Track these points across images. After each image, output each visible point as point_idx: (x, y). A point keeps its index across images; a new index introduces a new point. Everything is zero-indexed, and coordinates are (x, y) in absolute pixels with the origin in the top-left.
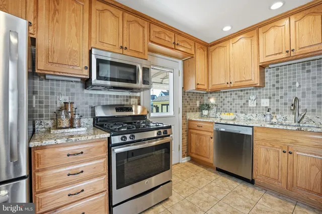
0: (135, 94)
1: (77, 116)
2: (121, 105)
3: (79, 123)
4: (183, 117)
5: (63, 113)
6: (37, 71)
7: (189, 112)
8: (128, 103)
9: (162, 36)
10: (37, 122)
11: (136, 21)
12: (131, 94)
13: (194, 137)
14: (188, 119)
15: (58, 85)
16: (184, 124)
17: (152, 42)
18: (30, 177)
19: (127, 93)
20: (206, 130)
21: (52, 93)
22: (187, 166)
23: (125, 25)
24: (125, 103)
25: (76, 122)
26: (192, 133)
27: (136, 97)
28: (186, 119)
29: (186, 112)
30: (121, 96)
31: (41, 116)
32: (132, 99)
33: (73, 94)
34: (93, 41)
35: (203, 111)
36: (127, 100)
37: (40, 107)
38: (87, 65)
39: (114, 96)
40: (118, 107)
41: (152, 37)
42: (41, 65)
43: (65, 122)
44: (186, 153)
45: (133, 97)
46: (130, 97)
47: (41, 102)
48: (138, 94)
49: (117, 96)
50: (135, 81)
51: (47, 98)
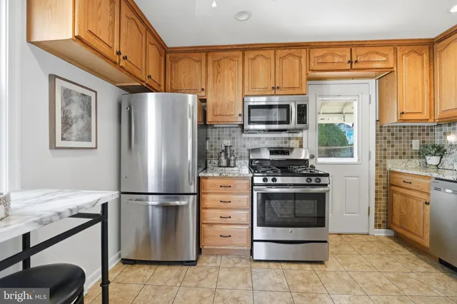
0: (295, 135)
1: (232, 157)
2: (279, 148)
3: (235, 164)
4: (377, 165)
5: (223, 154)
6: (207, 123)
7: (393, 158)
8: (287, 145)
9: (329, 59)
10: (209, 161)
11: (290, 55)
12: (291, 135)
13: (397, 199)
14: (388, 169)
15: (223, 131)
16: (381, 176)
17: (313, 71)
18: (198, 194)
19: (285, 135)
20: (418, 188)
21: (219, 139)
22: (382, 242)
23: (278, 63)
24: (284, 145)
25: (232, 162)
26: (396, 192)
27: (297, 139)
28: (385, 169)
29: (385, 157)
30: (278, 138)
31: (212, 157)
32: (291, 141)
33: (233, 138)
34: (246, 89)
35: (428, 157)
36: (286, 142)
37: (211, 150)
38: (241, 113)
39: (271, 138)
40: (272, 150)
41: (312, 64)
42: (210, 119)
43: (224, 162)
44: (383, 222)
45: (293, 138)
46: (290, 139)
47: (212, 146)
48: (300, 135)
49: (274, 139)
50: (288, 122)
51: (216, 142)
